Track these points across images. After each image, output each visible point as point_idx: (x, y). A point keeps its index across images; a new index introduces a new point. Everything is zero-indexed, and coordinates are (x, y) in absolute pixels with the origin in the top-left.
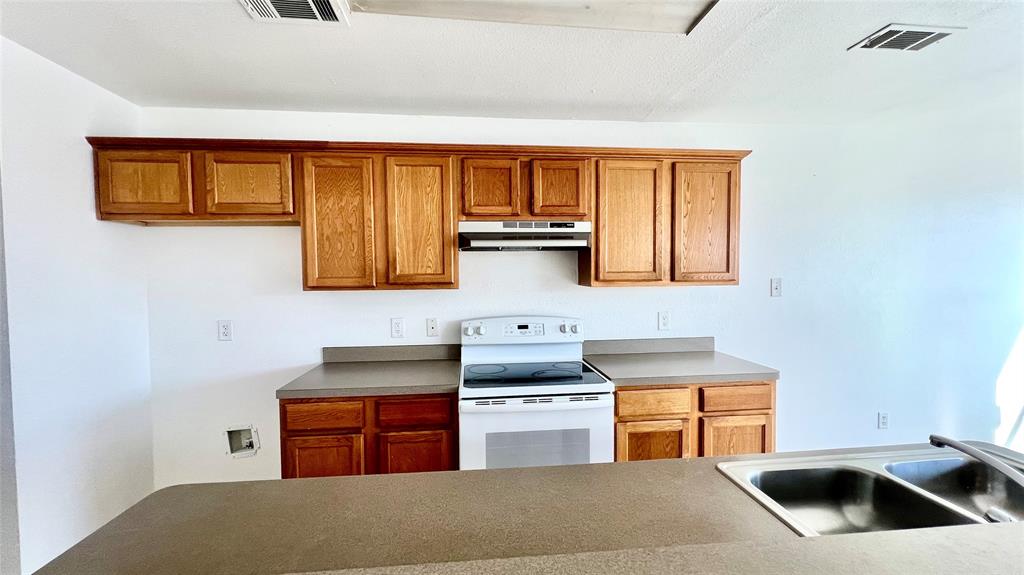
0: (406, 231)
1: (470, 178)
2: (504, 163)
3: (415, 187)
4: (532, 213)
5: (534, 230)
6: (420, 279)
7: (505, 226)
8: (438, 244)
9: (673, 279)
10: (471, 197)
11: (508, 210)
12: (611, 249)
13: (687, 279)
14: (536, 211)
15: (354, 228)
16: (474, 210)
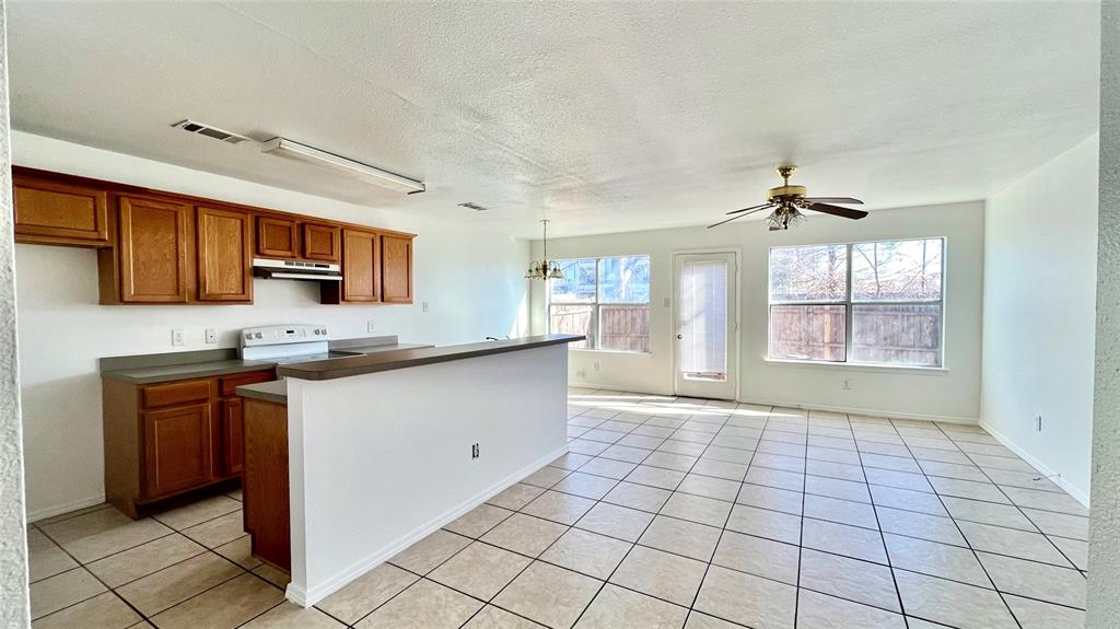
0: (213, 262)
1: (263, 231)
2: (287, 223)
3: (221, 232)
4: (304, 256)
5: (305, 268)
6: (224, 297)
7: (286, 264)
8: (239, 273)
9: (383, 300)
10: (264, 243)
11: (289, 254)
12: (351, 283)
13: (390, 301)
14: (308, 255)
15: (168, 257)
16: (267, 252)
